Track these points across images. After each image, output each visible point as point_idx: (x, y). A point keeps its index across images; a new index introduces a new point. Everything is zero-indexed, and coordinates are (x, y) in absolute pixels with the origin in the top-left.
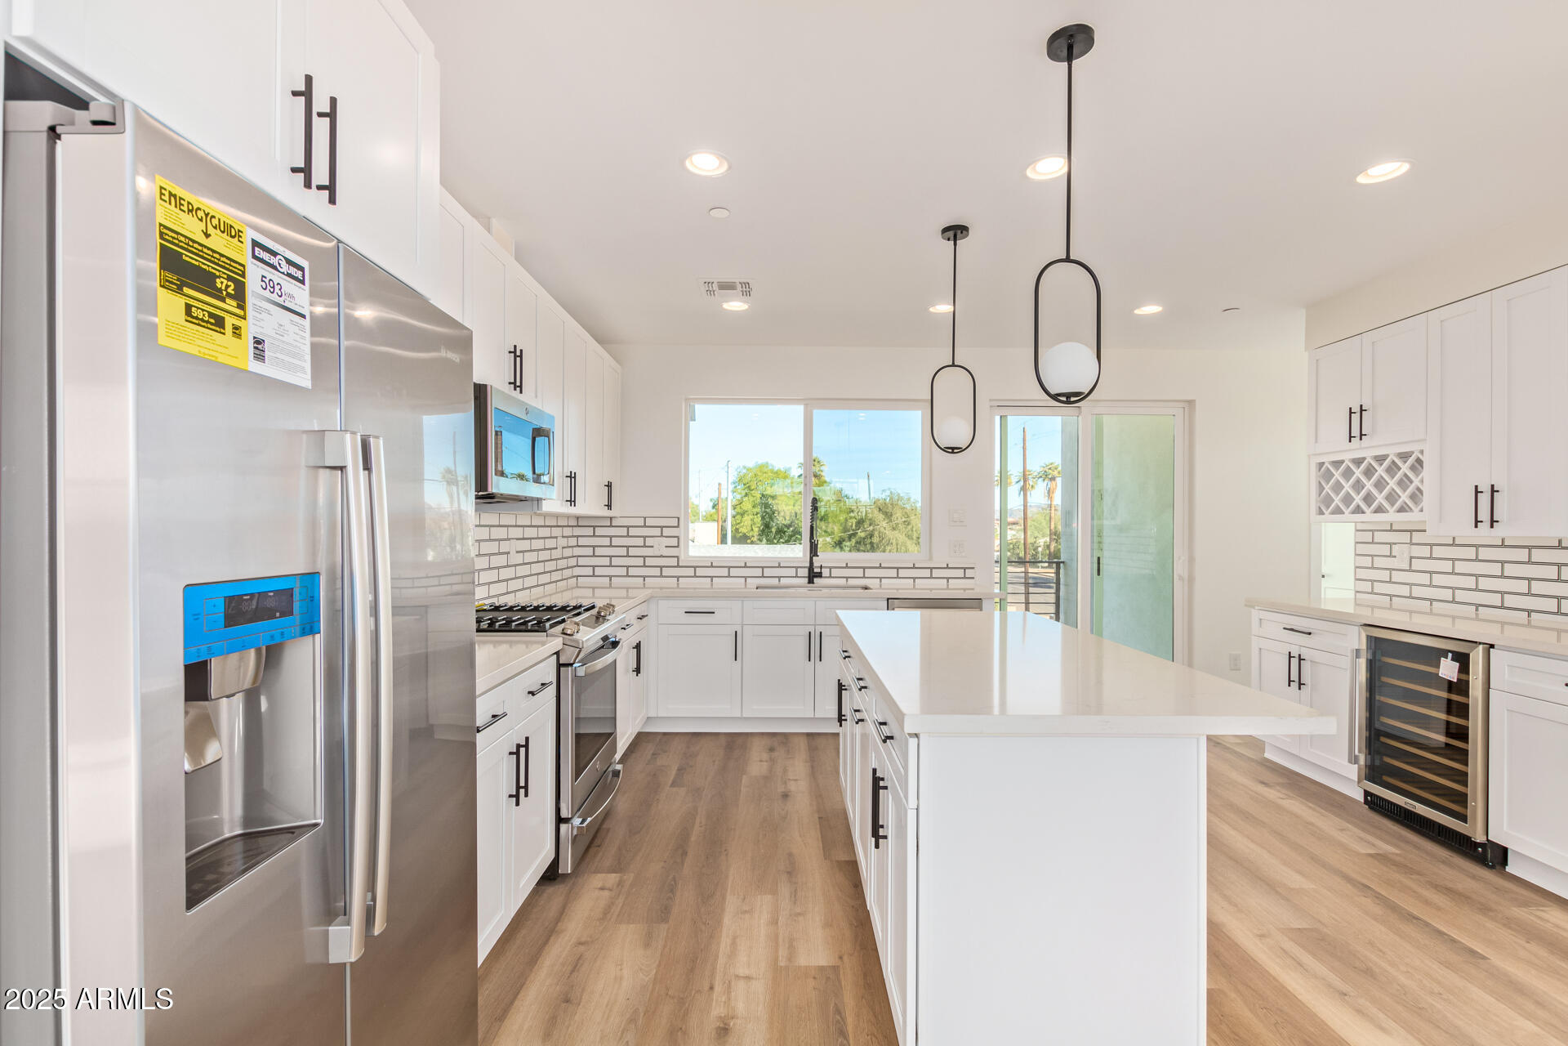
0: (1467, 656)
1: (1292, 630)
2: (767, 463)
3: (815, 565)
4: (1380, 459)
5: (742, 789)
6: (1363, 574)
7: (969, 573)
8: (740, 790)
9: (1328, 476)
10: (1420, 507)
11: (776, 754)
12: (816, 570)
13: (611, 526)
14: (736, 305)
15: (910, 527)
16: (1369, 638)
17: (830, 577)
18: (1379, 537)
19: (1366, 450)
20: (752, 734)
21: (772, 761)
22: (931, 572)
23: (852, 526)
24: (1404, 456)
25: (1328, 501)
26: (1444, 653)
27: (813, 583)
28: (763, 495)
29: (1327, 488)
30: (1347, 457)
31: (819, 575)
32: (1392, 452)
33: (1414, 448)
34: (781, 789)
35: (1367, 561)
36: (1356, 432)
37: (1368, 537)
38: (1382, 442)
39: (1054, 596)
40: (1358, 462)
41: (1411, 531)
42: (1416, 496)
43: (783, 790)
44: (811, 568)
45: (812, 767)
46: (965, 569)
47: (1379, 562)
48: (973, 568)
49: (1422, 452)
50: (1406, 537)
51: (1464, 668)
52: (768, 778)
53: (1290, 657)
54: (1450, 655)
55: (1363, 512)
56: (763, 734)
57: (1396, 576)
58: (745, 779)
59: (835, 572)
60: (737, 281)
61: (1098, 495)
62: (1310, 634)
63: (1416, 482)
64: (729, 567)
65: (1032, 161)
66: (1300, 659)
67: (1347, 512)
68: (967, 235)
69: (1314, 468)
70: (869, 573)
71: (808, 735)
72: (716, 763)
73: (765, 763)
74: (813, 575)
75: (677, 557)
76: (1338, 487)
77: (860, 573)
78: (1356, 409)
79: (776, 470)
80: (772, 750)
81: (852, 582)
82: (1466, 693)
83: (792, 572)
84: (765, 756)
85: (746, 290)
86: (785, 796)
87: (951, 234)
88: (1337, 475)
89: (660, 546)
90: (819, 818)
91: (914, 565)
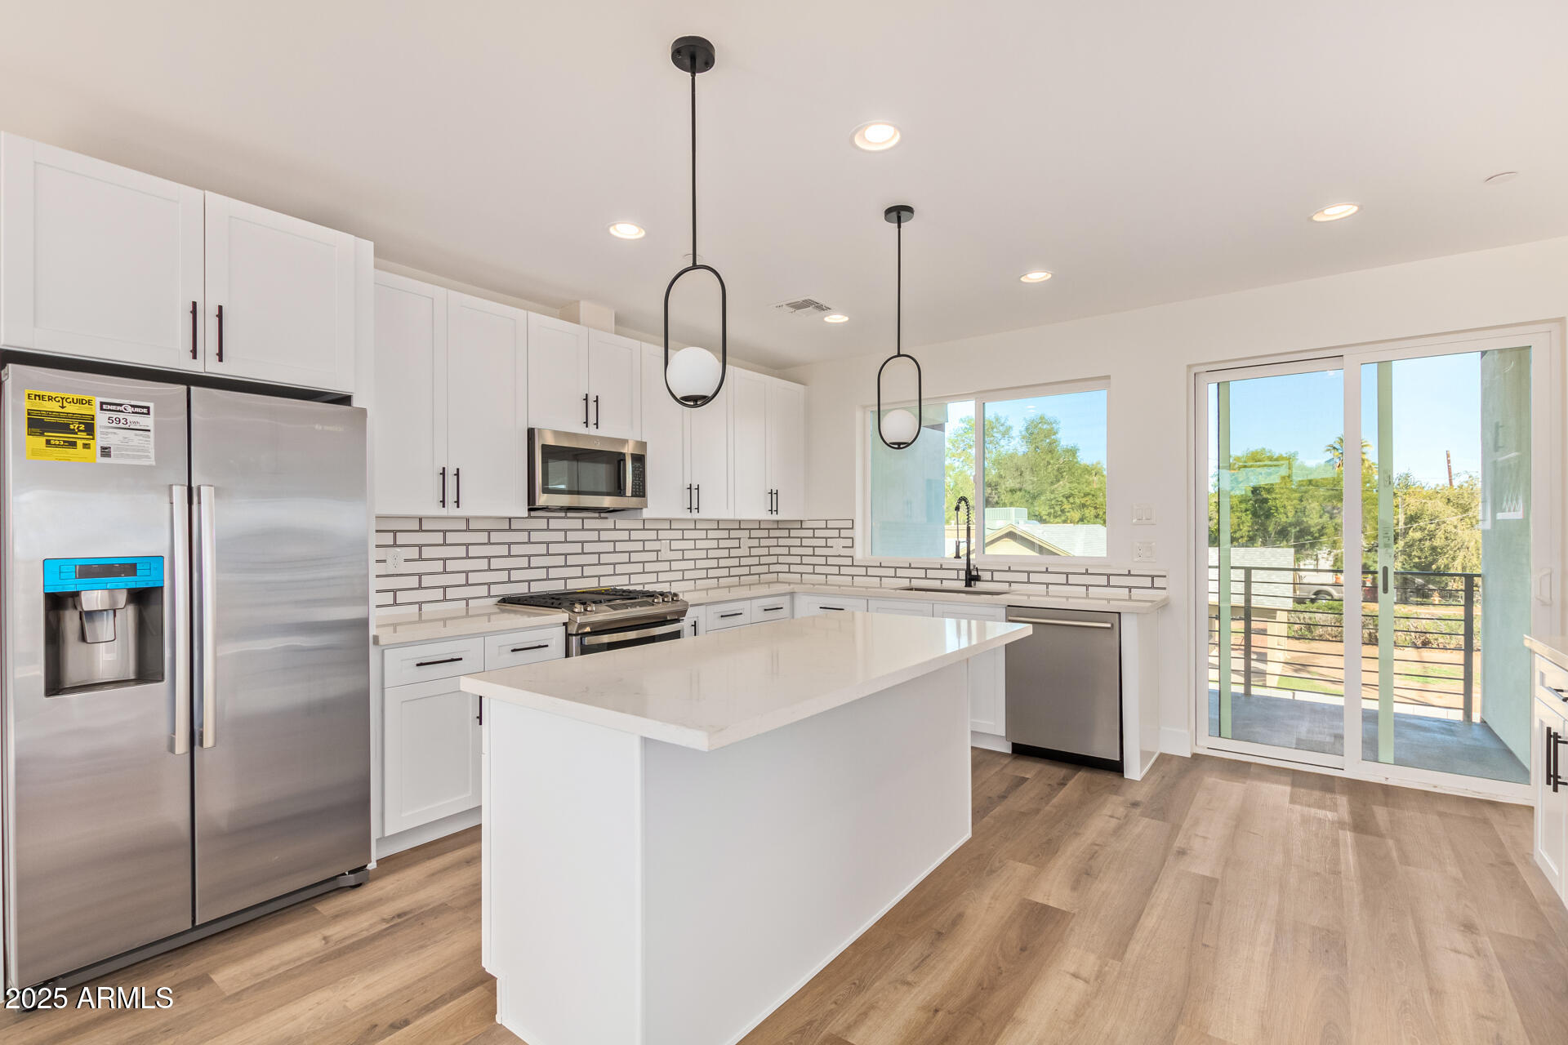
7: (1158, 582)
13: (801, 528)
17: (992, 581)
22: (1108, 579)
31: (977, 578)
48: (1165, 576)
64: (896, 568)
75: (852, 557)
83: (954, 574)
87: (894, 215)
89: (838, 546)
91: (1087, 570)
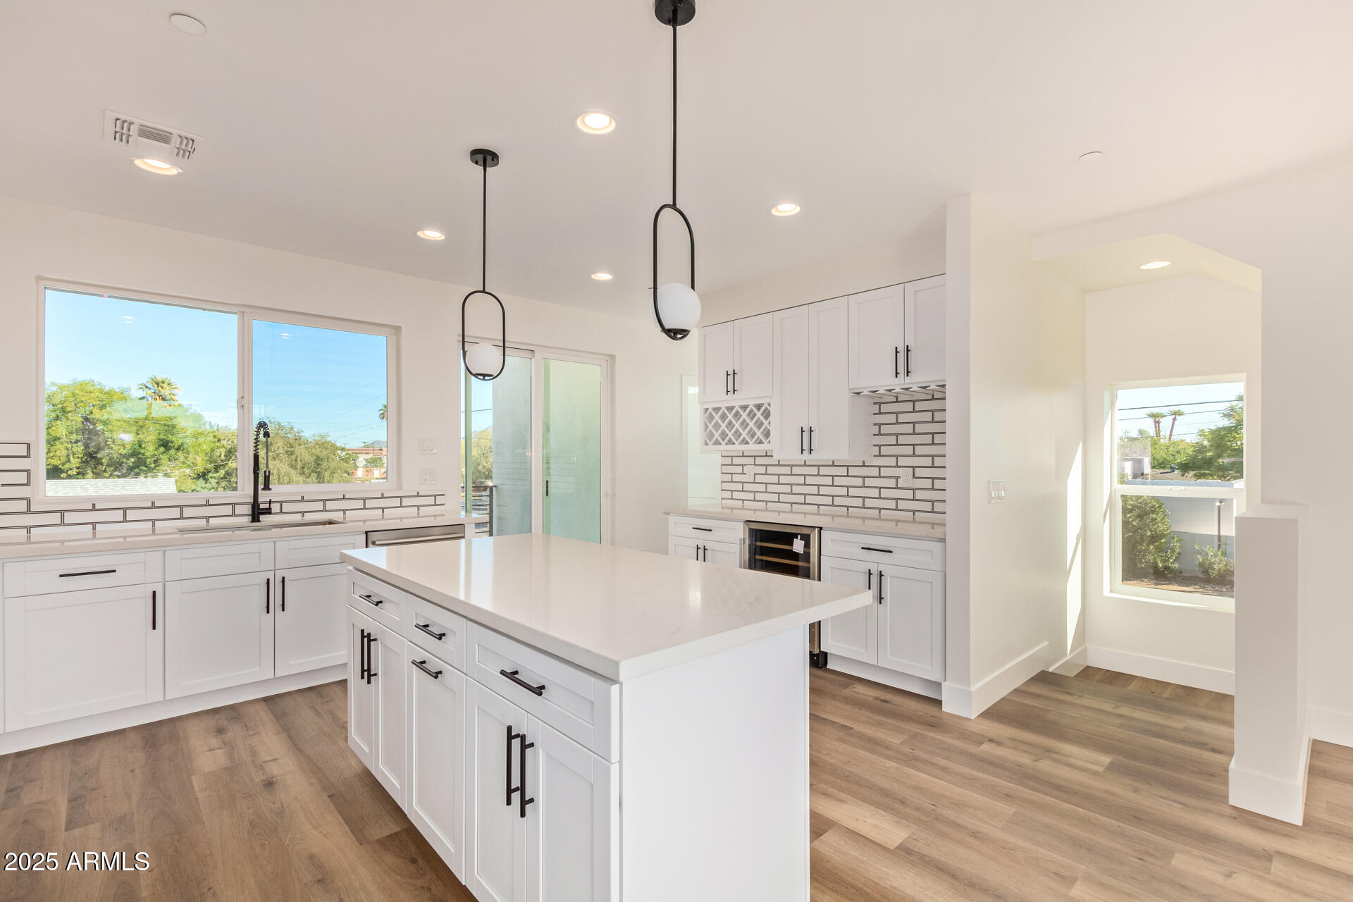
0: (809, 536)
1: (698, 529)
2: (93, 381)
3: (260, 499)
4: (744, 408)
5: (199, 795)
6: (726, 486)
8: (196, 799)
9: (711, 418)
10: (768, 440)
11: (230, 735)
12: (262, 506)
14: (158, 165)
15: (293, 457)
16: (750, 530)
17: (281, 512)
18: (736, 461)
19: (736, 401)
20: (180, 718)
21: (229, 746)
23: (220, 456)
24: (759, 407)
25: (711, 435)
26: (795, 536)
27: (259, 521)
28: (87, 419)
29: (710, 427)
30: (723, 405)
31: (268, 511)
32: (751, 403)
33: (765, 401)
34: (259, 778)
35: (728, 478)
36: (730, 388)
37: (728, 461)
38: (747, 396)
39: (488, 516)
40: (730, 409)
41: (755, 457)
42: (767, 434)
43: (263, 778)
44: (255, 504)
45: (290, 738)
46: (435, 496)
47: (736, 478)
48: (443, 495)
49: (769, 405)
50: (751, 460)
51: (807, 545)
52: (231, 770)
53: (698, 548)
54: (799, 536)
55: (734, 443)
56: (197, 714)
57: (747, 487)
58: (196, 781)
59: (286, 507)
60: (175, 132)
61: (547, 428)
62: (711, 530)
63: (766, 423)
65: (583, 112)
66: (705, 549)
67: (723, 443)
68: (497, 164)
69: (703, 412)
70: (329, 505)
71: (265, 700)
72: (137, 771)
73: (218, 751)
74: (257, 512)
76: (717, 426)
77: (319, 506)
78: (731, 372)
79: (107, 389)
80: (220, 731)
81: (309, 517)
82: (808, 561)
83: (228, 510)
84: (214, 742)
85: (186, 148)
86: (269, 784)
87: (480, 157)
88: (717, 417)
90: (329, 796)
91: (383, 494)
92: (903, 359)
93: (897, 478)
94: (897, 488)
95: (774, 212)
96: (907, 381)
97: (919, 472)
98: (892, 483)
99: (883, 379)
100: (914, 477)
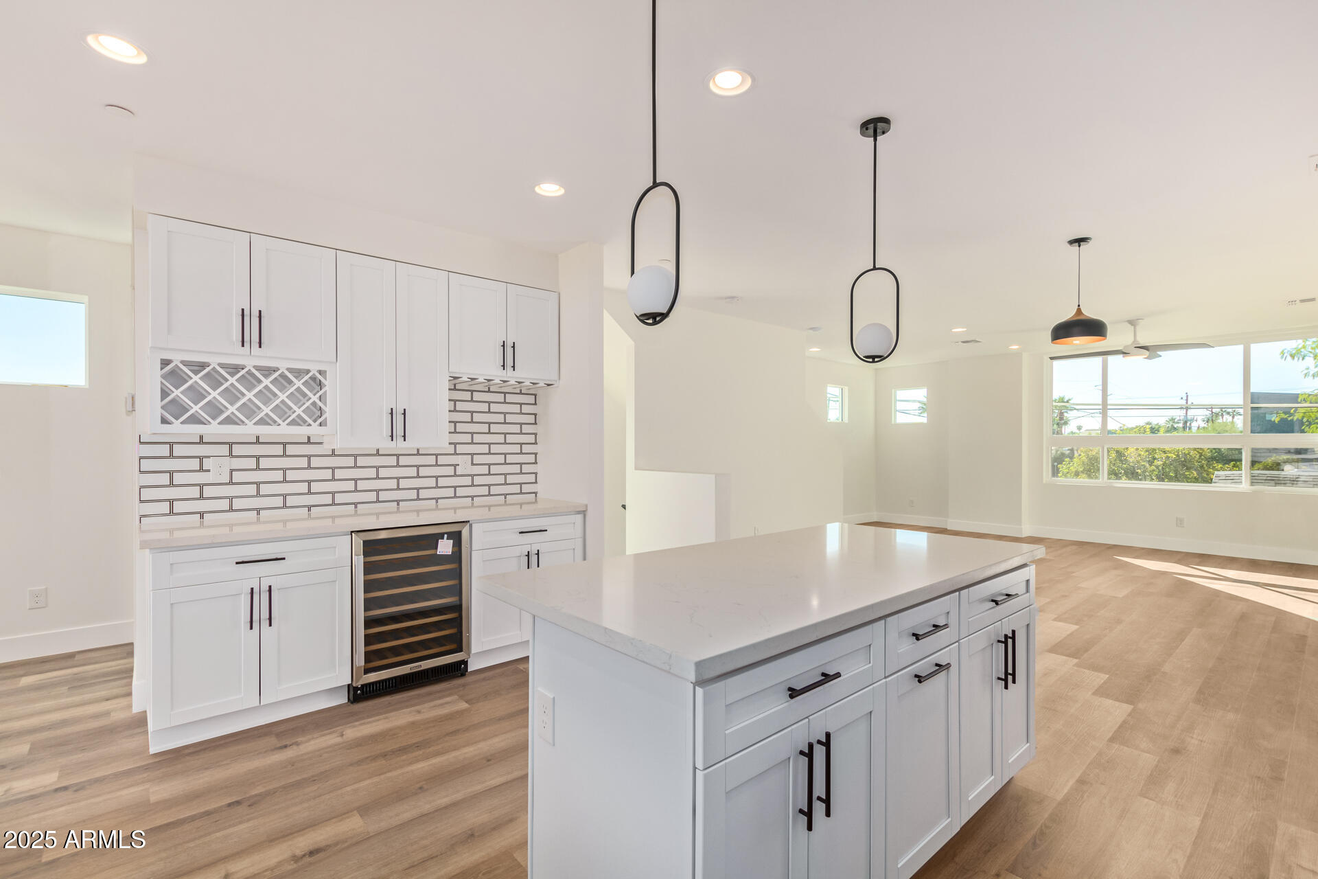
0: (460, 533)
4: (269, 370)
24: (298, 371)
26: (441, 536)
32: (283, 366)
33: (313, 366)
51: (456, 544)
54: (446, 536)
63: (314, 397)
92: (508, 354)
93: (455, 466)
94: (455, 475)
95: (537, 189)
96: (509, 374)
97: (477, 459)
98: (450, 471)
99: (488, 368)
100: (473, 464)
